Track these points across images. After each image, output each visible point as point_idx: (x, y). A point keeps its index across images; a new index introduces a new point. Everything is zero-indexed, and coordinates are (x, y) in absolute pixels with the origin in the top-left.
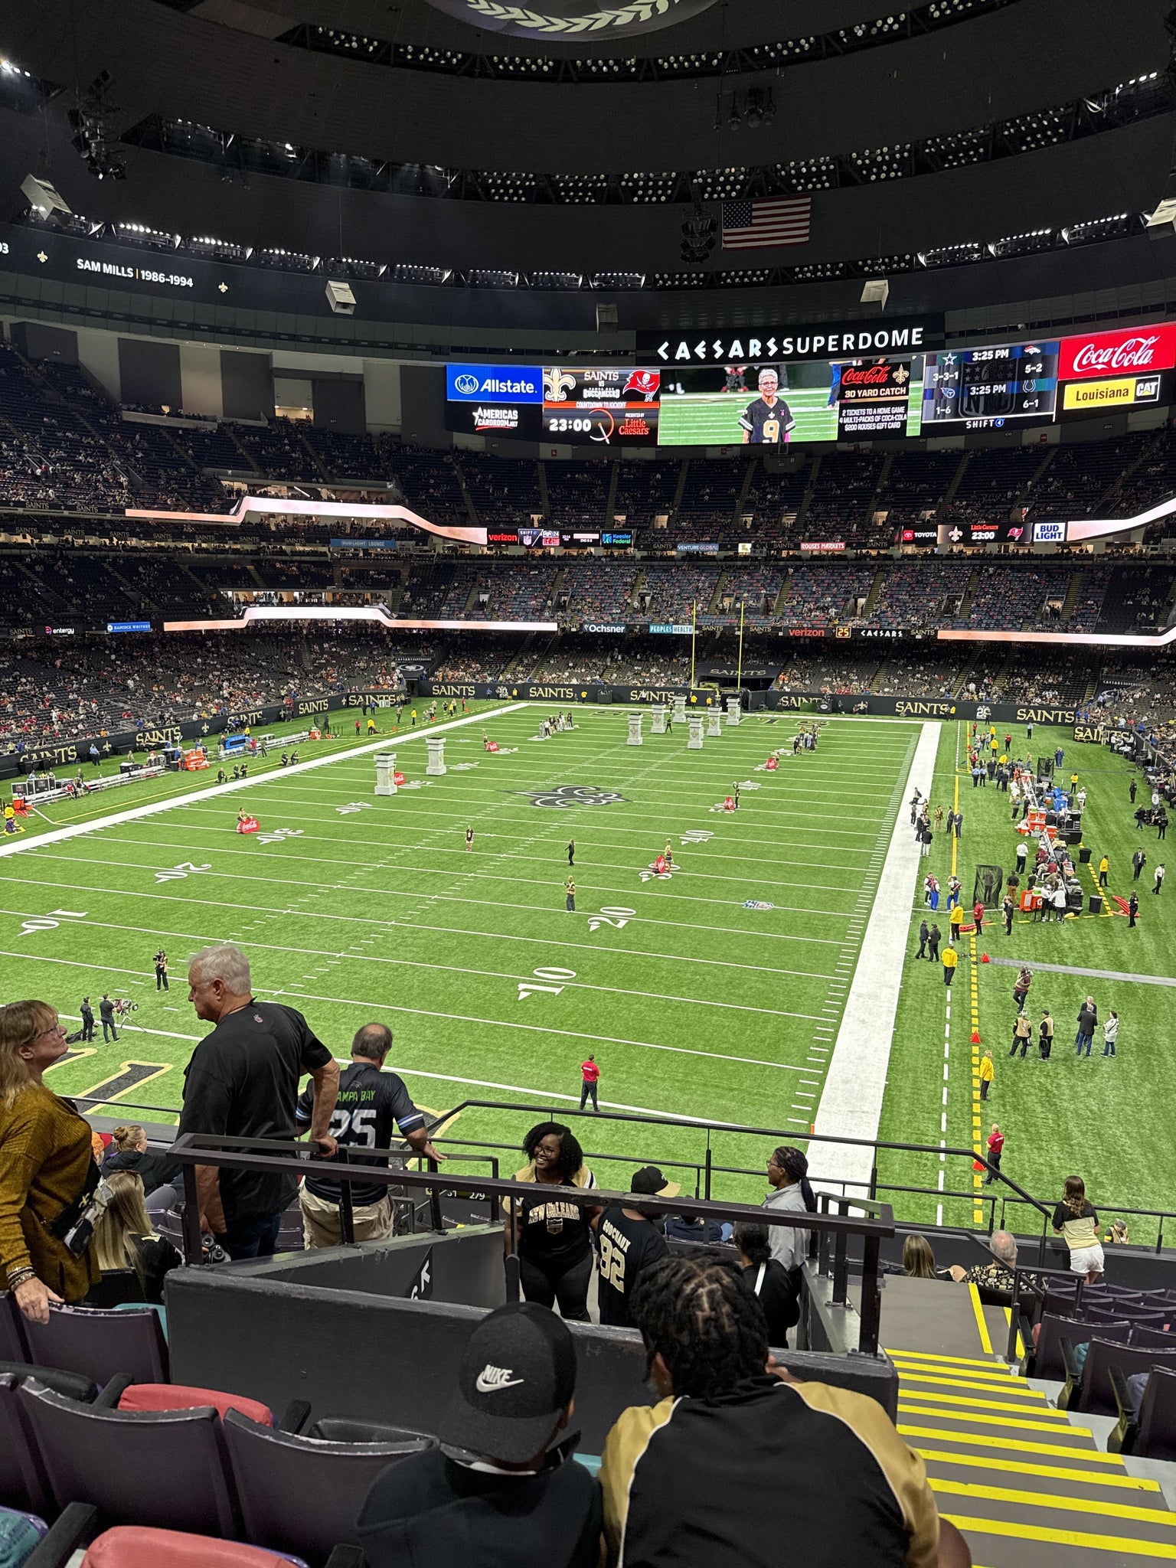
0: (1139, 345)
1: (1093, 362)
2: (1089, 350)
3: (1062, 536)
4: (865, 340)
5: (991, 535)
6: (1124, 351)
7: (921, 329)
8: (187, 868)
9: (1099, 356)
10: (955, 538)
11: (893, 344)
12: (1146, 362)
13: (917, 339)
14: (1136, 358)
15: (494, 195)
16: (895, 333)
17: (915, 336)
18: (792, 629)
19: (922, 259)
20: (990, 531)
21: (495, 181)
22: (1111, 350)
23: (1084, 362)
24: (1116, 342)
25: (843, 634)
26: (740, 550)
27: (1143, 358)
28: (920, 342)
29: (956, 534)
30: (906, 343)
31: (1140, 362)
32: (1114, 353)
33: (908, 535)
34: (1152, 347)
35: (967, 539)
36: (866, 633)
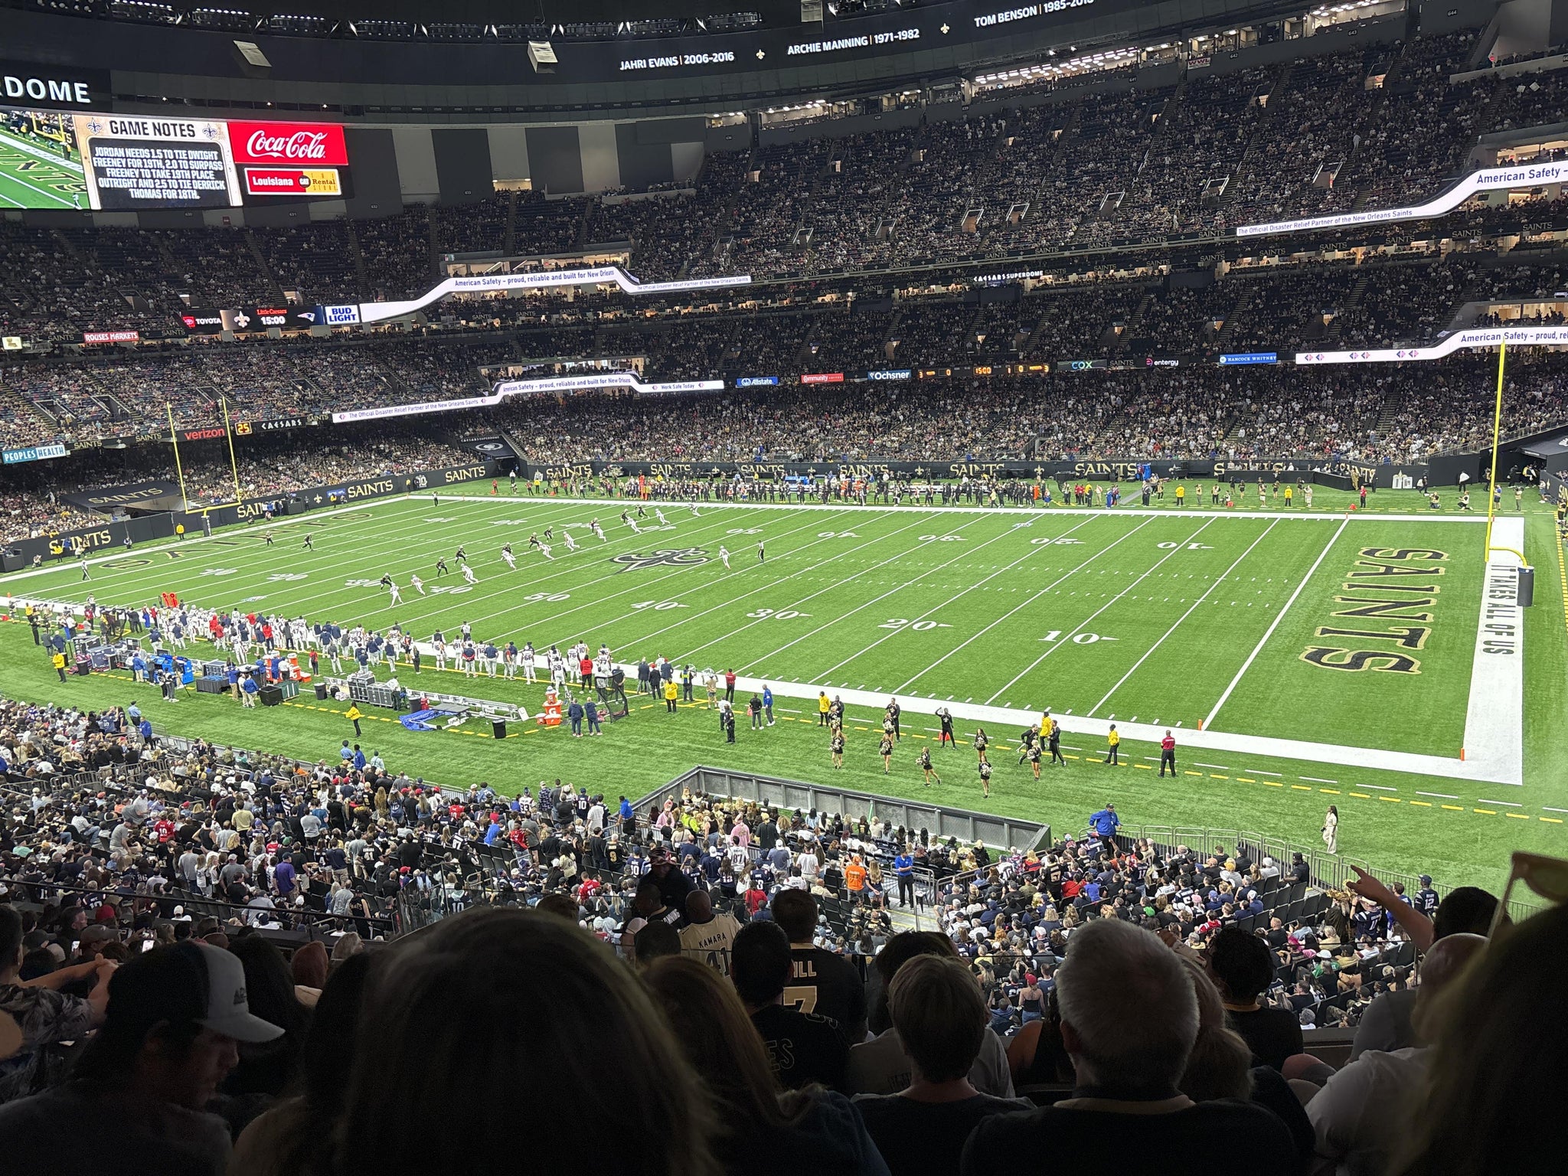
0: (308, 140)
1: (267, 149)
2: (259, 136)
3: (357, 317)
4: (14, 84)
5: (281, 320)
6: (295, 142)
7: (85, 86)
9: (271, 144)
10: (243, 324)
11: (53, 98)
12: (320, 156)
13: (83, 96)
14: (309, 151)
16: (52, 83)
17: (78, 93)
18: (188, 431)
20: (278, 315)
22: (283, 140)
23: (258, 148)
24: (287, 133)
25: (244, 430)
26: (6, 346)
27: (318, 152)
28: (88, 101)
29: (243, 320)
30: (69, 99)
31: (314, 155)
32: (286, 143)
33: (189, 322)
34: (322, 142)
35: (255, 325)
36: (267, 426)
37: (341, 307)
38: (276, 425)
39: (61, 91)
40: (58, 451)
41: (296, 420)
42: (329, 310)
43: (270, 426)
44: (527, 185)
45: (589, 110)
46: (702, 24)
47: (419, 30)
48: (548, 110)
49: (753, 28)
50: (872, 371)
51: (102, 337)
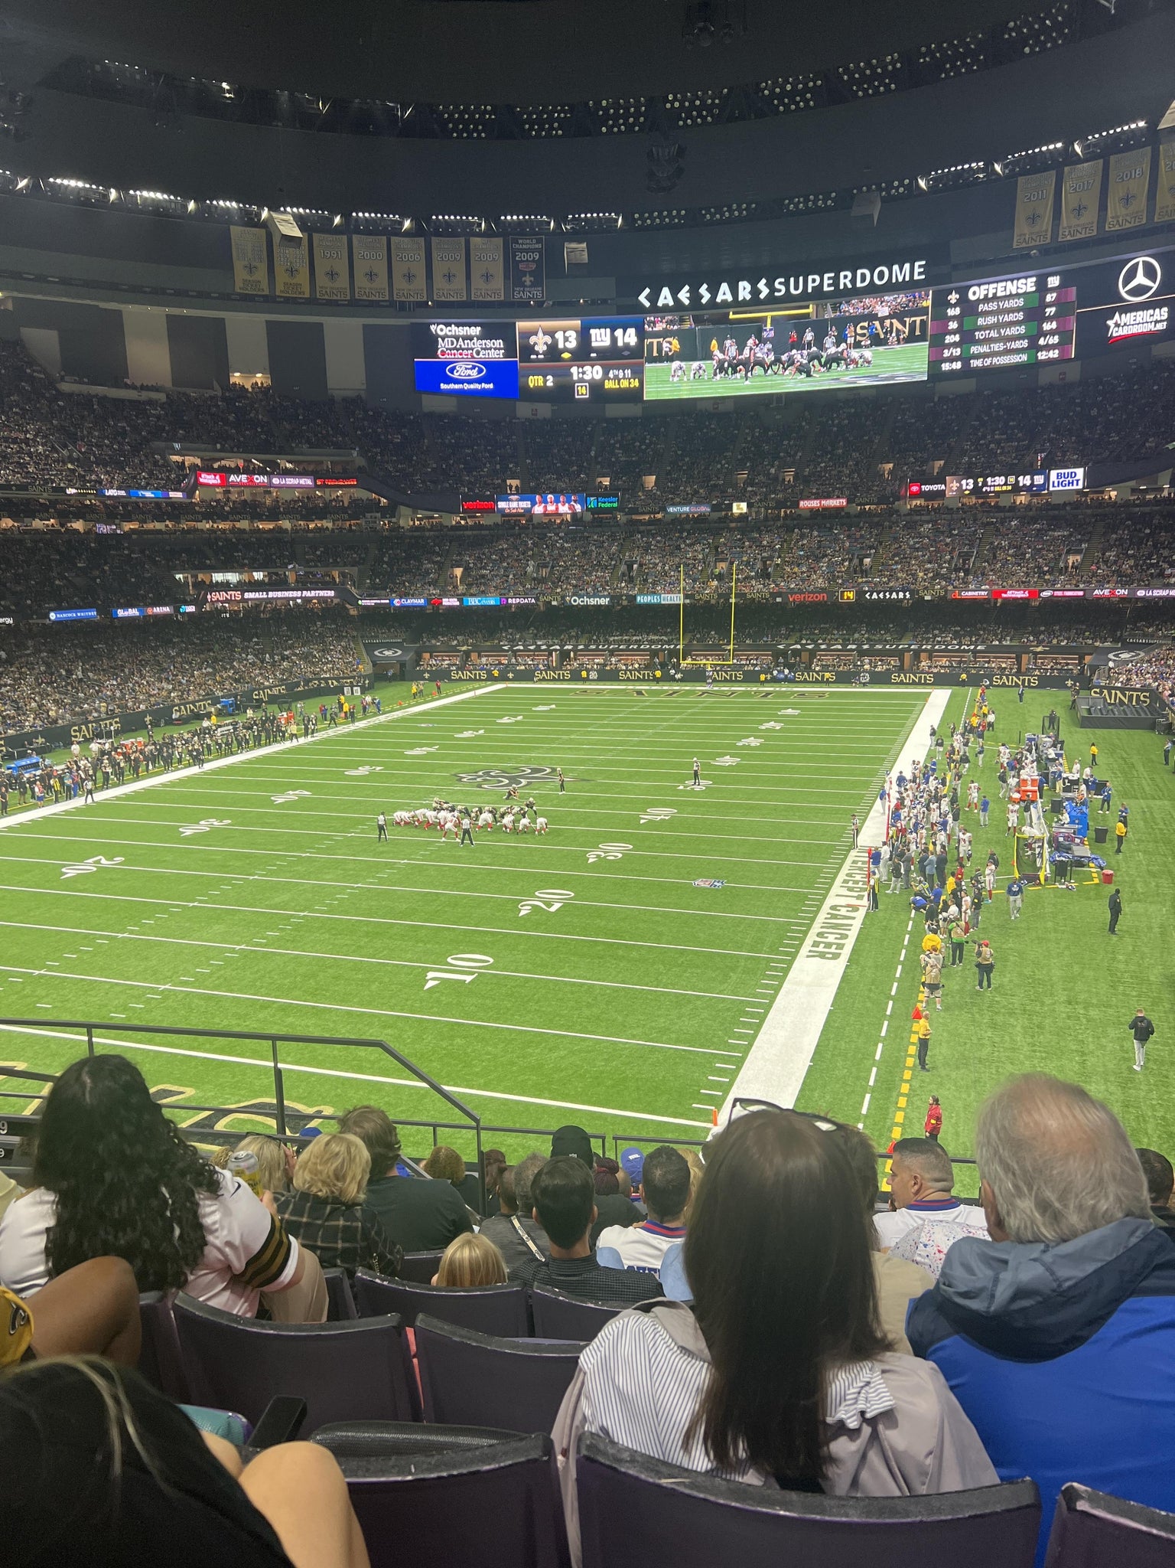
3: (1081, 483)
4: (863, 277)
7: (923, 263)
8: (99, 862)
10: (966, 491)
11: (894, 281)
15: (453, 130)
16: (896, 268)
17: (917, 270)
18: (791, 594)
19: (922, 183)
21: (451, 115)
25: (848, 598)
26: (735, 510)
28: (923, 277)
30: (907, 279)
33: (915, 489)
35: (976, 491)
36: (871, 595)
37: (1066, 471)
38: (881, 595)
39: (900, 273)
40: (677, 599)
41: (905, 593)
42: (1053, 474)
43: (875, 596)
51: (814, 504)
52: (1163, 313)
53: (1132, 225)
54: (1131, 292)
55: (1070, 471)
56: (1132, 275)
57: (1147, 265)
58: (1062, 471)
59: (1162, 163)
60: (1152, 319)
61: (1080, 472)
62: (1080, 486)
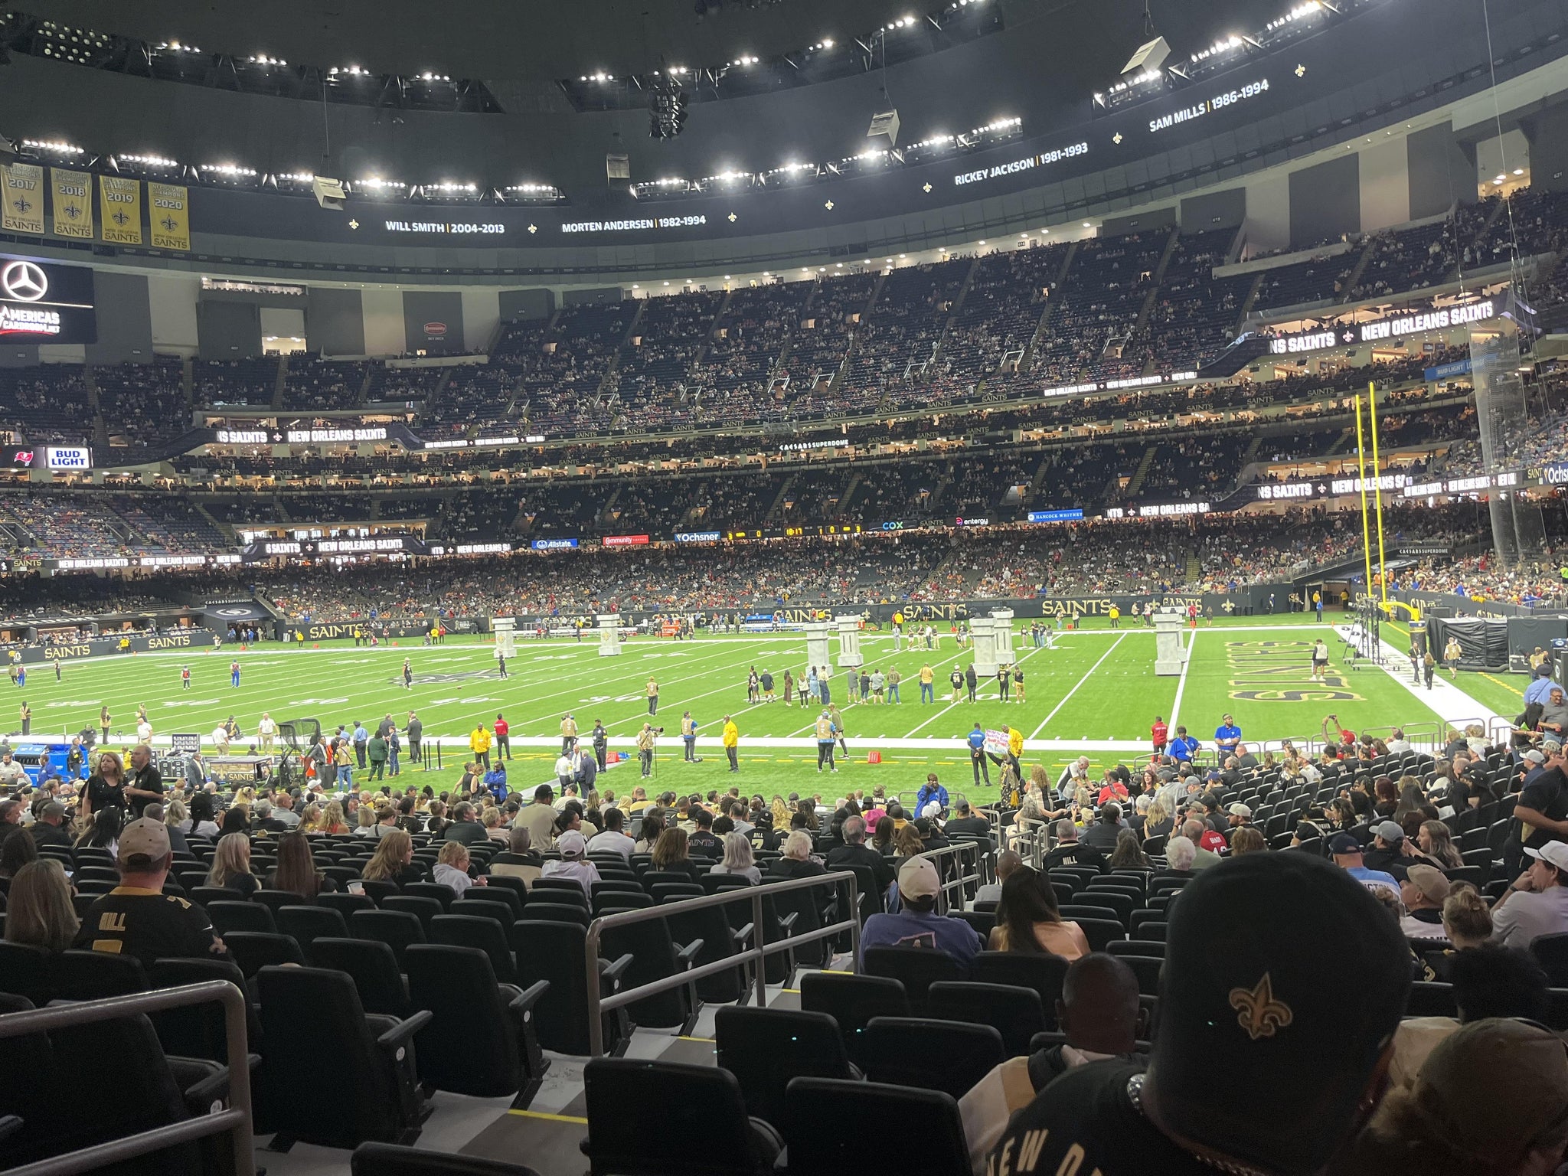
37: (68, 450)
42: (52, 452)
44: (298, 344)
45: (374, 272)
46: (499, 195)
47: (189, 171)
48: (330, 269)
49: (552, 204)
50: (679, 533)
52: (55, 318)
53: (80, 236)
54: (15, 290)
55: (72, 450)
56: (14, 275)
57: (29, 269)
58: (63, 450)
59: (103, 192)
60: (42, 321)
61: (84, 453)
62: (86, 465)
